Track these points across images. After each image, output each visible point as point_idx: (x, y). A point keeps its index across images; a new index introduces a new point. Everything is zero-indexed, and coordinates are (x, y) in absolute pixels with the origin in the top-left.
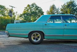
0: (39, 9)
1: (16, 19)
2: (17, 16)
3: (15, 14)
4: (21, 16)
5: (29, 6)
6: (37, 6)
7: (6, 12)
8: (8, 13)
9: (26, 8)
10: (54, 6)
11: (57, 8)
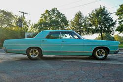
0: (62, 16)
1: (28, 30)
2: (30, 26)
3: (27, 24)
4: (36, 26)
5: (47, 11)
6: (59, 13)
7: (13, 20)
8: (17, 22)
9: (44, 15)
10: (80, 13)
11: (84, 16)
